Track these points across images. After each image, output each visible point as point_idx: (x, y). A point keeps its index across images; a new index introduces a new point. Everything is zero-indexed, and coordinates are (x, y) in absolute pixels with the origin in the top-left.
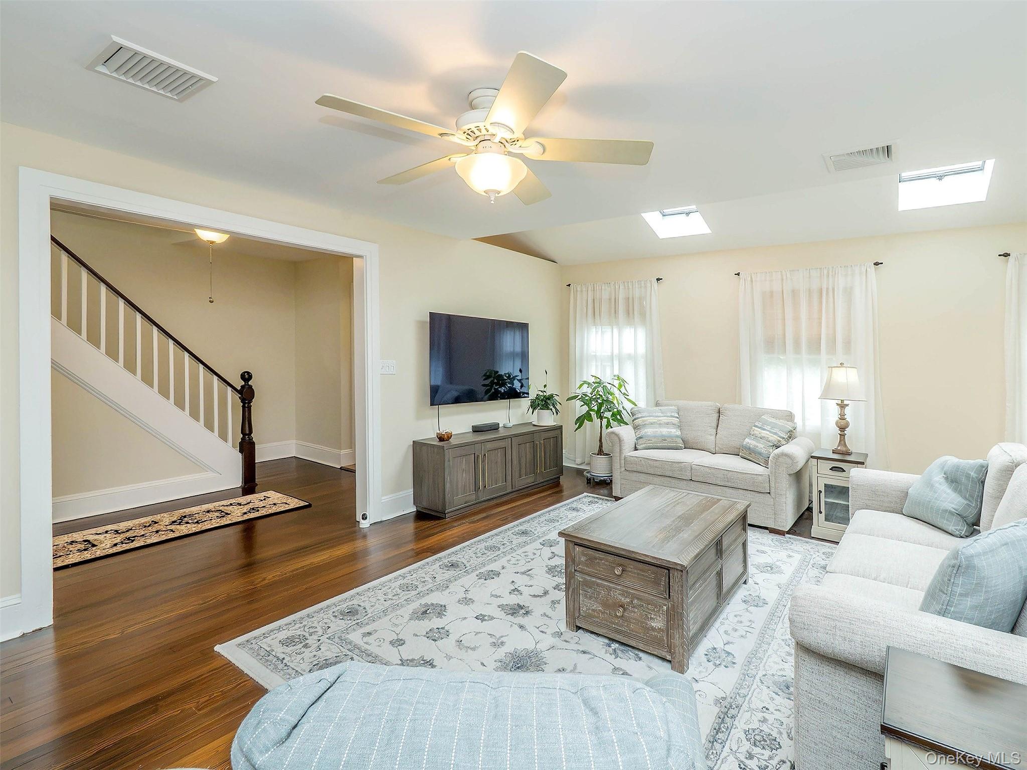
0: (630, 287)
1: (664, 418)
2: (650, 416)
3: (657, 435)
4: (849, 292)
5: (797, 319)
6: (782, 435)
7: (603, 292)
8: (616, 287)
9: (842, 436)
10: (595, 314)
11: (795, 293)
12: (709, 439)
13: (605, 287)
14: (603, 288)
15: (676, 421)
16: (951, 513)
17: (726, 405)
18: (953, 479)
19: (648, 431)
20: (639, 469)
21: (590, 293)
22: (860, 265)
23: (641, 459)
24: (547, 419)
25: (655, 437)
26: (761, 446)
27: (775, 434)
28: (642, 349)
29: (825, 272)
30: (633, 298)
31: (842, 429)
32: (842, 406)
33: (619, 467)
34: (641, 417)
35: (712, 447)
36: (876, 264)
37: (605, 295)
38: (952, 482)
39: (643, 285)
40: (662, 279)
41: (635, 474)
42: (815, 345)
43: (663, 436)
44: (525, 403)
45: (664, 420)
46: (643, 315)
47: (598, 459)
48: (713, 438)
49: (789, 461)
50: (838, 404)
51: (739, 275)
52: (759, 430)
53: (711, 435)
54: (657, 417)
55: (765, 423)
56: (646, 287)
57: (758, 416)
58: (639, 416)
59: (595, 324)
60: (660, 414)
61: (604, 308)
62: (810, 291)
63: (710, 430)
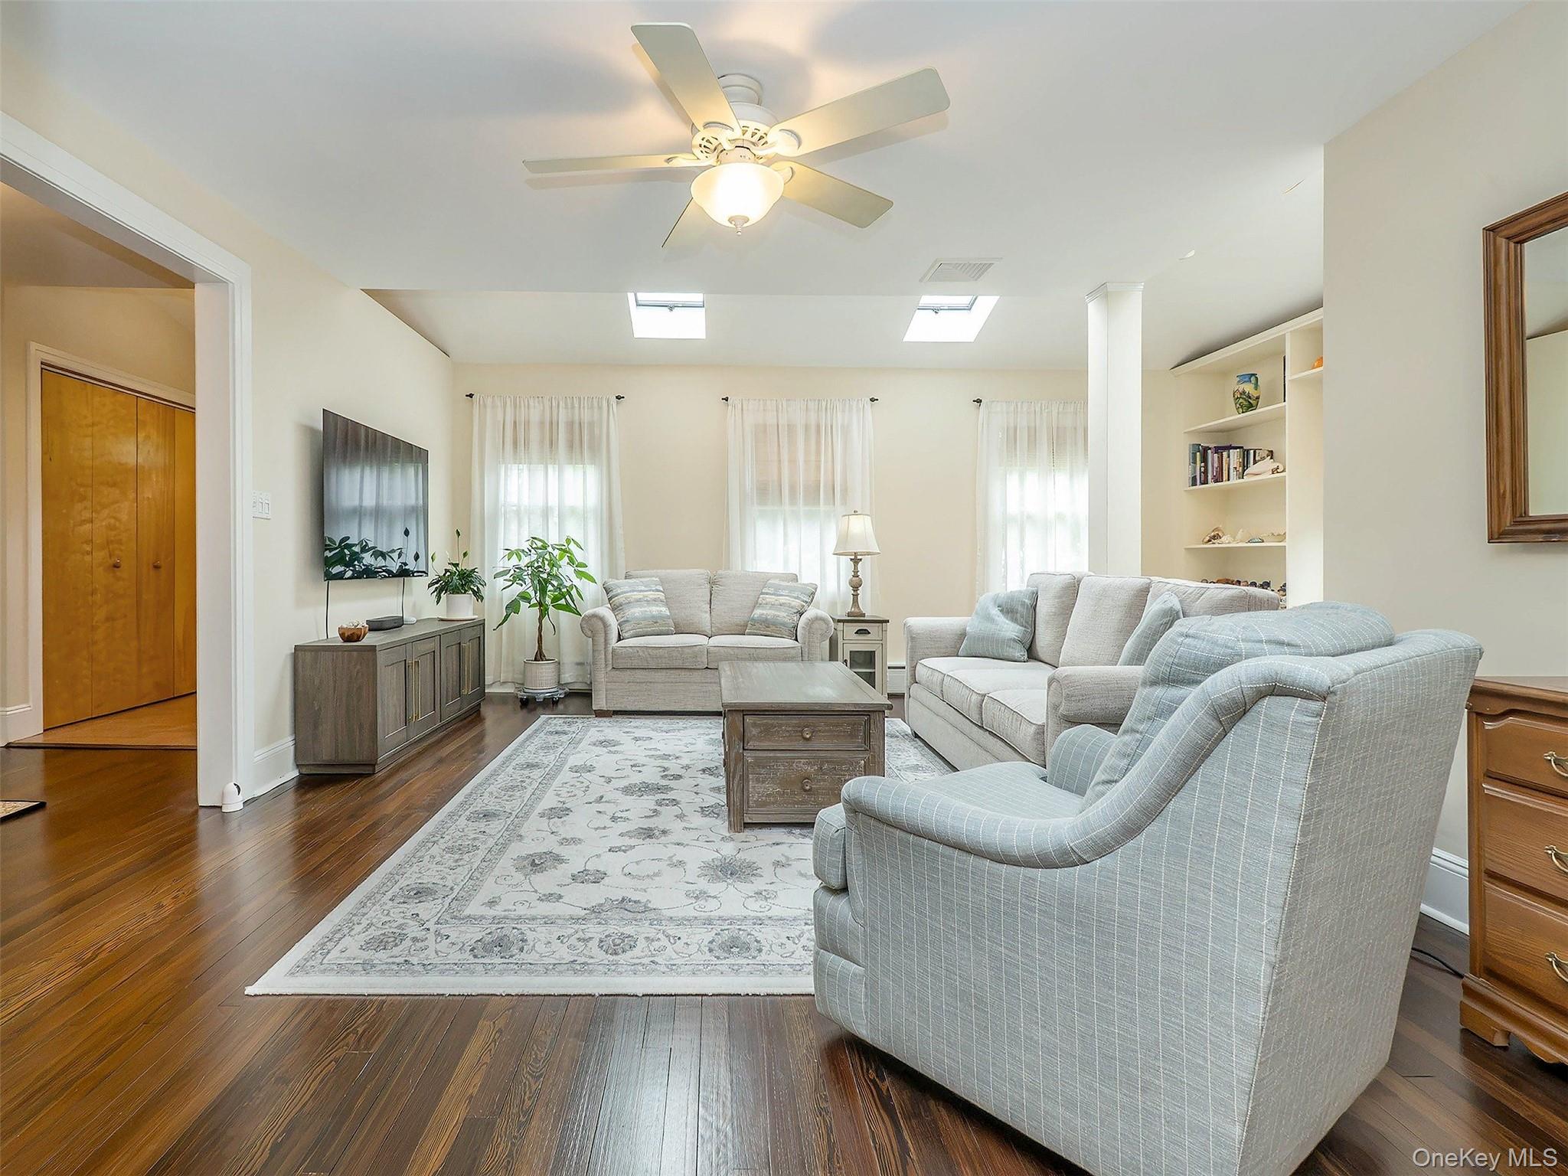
0: (577, 405)
1: (649, 593)
2: (634, 591)
3: (647, 616)
4: (846, 430)
5: (793, 461)
6: (805, 599)
7: (532, 410)
8: (554, 404)
9: (855, 596)
10: (517, 444)
11: (791, 428)
12: (704, 619)
13: (534, 402)
14: (531, 404)
15: (661, 596)
16: (1014, 640)
17: (720, 572)
18: (1008, 610)
19: (636, 612)
20: (636, 663)
21: (509, 410)
22: (858, 400)
23: (638, 649)
24: (464, 608)
25: (645, 619)
26: (783, 616)
27: (797, 598)
28: (593, 499)
29: (824, 404)
30: (580, 423)
31: (856, 588)
32: (856, 561)
33: (604, 666)
34: (623, 593)
35: (708, 630)
36: (872, 400)
37: (535, 416)
38: (1008, 612)
39: (596, 404)
40: (623, 397)
41: (628, 672)
42: (813, 494)
43: (653, 617)
44: (419, 586)
45: (651, 595)
46: (594, 449)
47: (539, 666)
48: (708, 615)
49: (824, 626)
50: (851, 559)
51: (727, 400)
52: (773, 597)
53: (706, 612)
54: (641, 591)
55: (777, 588)
56: (600, 408)
57: (763, 582)
58: (619, 591)
59: (517, 460)
60: (643, 588)
61: (534, 434)
62: (807, 427)
63: (704, 606)
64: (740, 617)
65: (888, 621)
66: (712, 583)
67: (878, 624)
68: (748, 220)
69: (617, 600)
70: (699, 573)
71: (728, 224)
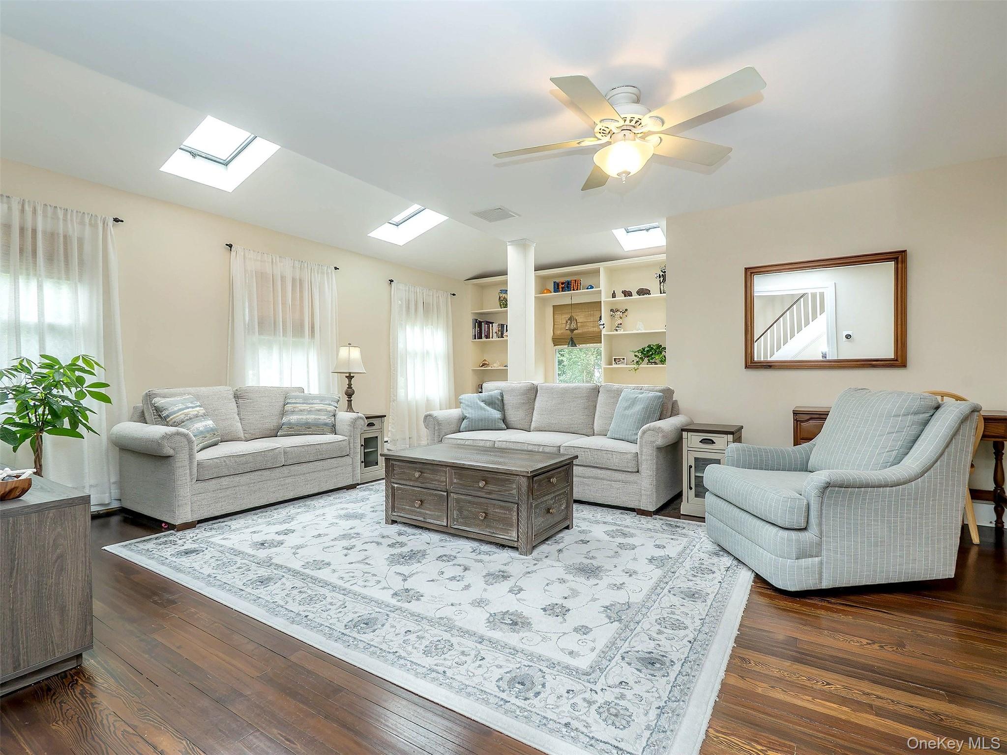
64: (271, 423)
65: (385, 416)
66: (237, 397)
67: (379, 419)
68: (630, 173)
69: (164, 414)
70: (226, 391)
71: (618, 177)
